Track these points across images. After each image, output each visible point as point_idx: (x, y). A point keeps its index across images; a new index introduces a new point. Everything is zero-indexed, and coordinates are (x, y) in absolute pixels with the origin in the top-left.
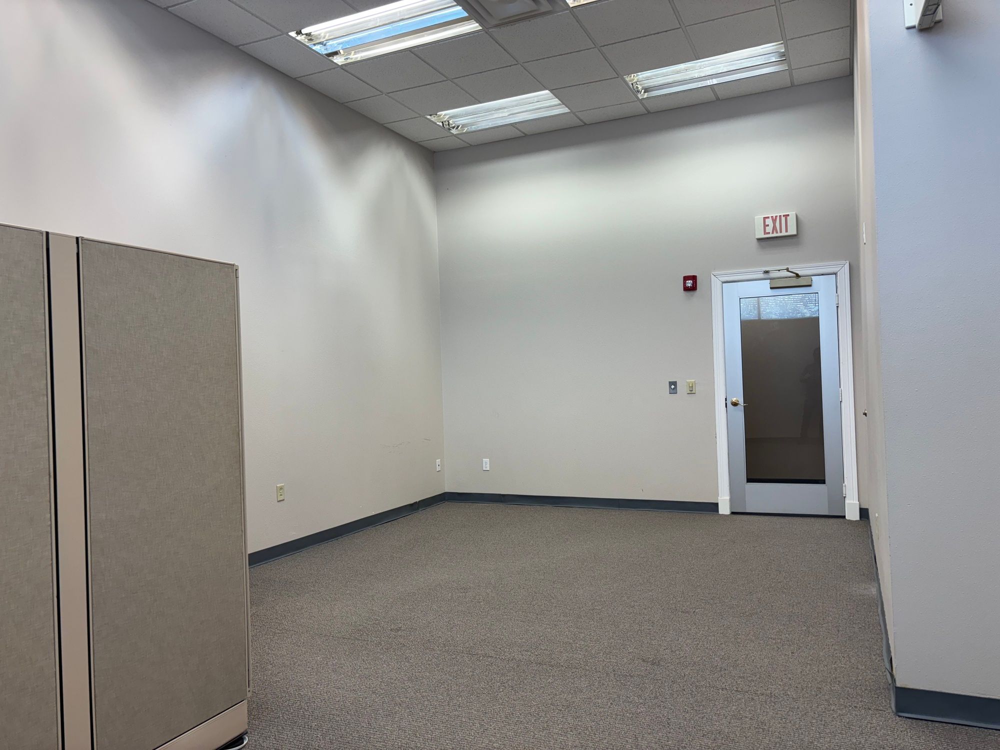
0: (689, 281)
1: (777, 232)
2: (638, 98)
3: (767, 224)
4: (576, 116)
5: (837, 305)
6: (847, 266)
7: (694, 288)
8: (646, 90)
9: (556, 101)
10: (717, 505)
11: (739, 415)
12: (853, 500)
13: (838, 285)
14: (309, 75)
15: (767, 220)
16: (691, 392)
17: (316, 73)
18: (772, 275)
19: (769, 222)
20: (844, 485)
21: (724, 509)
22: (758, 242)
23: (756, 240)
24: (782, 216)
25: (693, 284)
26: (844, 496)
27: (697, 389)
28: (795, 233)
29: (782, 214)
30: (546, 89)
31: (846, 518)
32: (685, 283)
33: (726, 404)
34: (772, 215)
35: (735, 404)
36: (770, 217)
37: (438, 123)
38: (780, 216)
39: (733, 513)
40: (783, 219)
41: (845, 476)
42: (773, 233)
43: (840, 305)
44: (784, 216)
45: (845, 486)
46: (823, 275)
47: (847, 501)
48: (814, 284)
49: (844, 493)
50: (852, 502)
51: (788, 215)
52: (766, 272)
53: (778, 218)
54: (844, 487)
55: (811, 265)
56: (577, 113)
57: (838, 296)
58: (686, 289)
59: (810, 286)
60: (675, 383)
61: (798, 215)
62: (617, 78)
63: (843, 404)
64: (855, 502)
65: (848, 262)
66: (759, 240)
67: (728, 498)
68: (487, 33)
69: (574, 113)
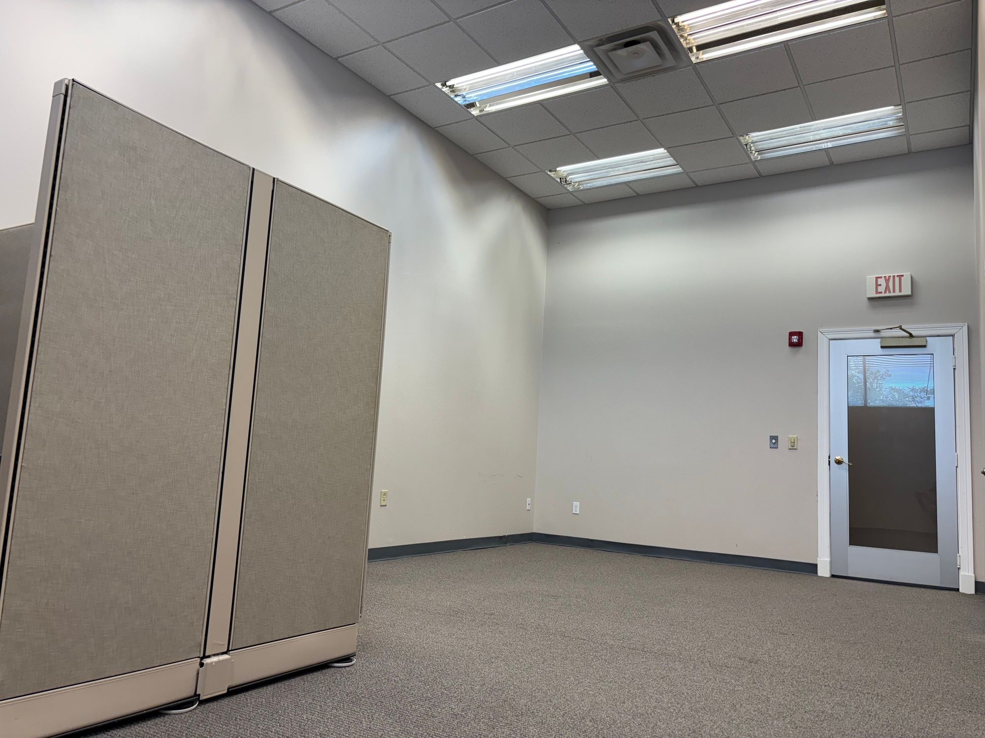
0: (795, 337)
1: (890, 292)
2: (750, 159)
3: (879, 284)
4: (689, 177)
5: (954, 367)
6: (965, 329)
7: (799, 344)
8: (760, 151)
9: (671, 161)
10: (816, 566)
11: (843, 474)
12: (968, 572)
13: (956, 347)
14: (447, 125)
15: (879, 280)
16: (793, 448)
17: (452, 124)
18: (884, 334)
19: (882, 281)
20: (958, 555)
21: (824, 571)
22: (869, 301)
23: (867, 299)
24: (896, 276)
25: (798, 340)
26: (958, 567)
27: (799, 445)
28: (909, 293)
29: (896, 275)
30: (661, 146)
31: (960, 591)
32: (790, 339)
33: (829, 462)
34: (885, 275)
35: (839, 462)
36: (883, 278)
37: (556, 179)
38: (894, 276)
39: (833, 576)
40: (897, 279)
41: (960, 547)
42: (885, 292)
43: (957, 368)
44: (898, 276)
45: (960, 556)
46: (938, 336)
47: (961, 573)
48: (929, 346)
49: (958, 564)
50: (967, 574)
51: (903, 276)
52: (877, 331)
53: (891, 278)
54: (958, 558)
55: (927, 325)
56: (689, 174)
57: (955, 358)
58: (792, 344)
59: (925, 346)
60: (776, 438)
61: (913, 276)
62: (732, 137)
63: (959, 469)
64: (970, 574)
65: (966, 324)
66: (870, 299)
67: (828, 560)
68: (612, 87)
69: (687, 174)
